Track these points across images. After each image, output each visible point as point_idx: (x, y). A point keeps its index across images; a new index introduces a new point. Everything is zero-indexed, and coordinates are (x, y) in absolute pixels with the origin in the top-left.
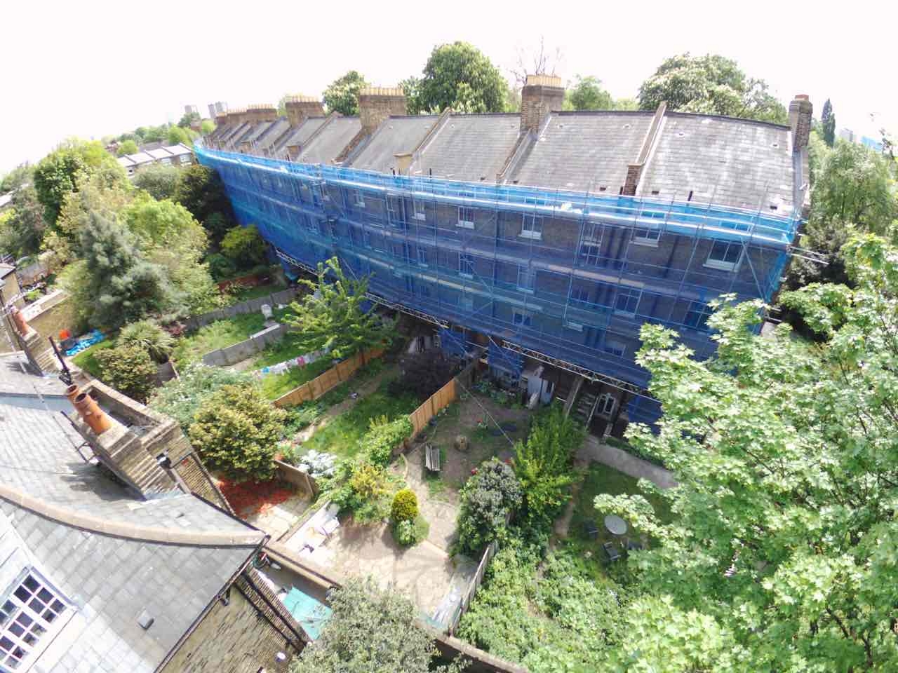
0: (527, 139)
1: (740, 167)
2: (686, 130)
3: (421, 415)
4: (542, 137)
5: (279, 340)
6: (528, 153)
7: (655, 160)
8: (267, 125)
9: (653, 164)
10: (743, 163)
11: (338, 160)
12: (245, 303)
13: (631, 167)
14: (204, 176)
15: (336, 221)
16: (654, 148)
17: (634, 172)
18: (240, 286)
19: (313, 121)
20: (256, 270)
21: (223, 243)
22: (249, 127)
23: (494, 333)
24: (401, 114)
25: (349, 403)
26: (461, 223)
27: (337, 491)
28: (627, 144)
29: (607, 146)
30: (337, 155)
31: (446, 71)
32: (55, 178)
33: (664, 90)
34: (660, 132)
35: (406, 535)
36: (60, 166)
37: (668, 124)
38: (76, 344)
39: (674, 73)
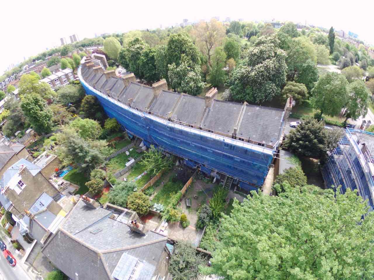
1: (264, 126)
2: (251, 112)
3: (183, 190)
4: (211, 109)
5: (135, 165)
6: (208, 115)
7: (242, 122)
11: (148, 108)
12: (120, 151)
16: (242, 118)
23: (202, 163)
25: (161, 186)
27: (166, 216)
28: (235, 115)
29: (230, 115)
31: (176, 47)
32: (31, 107)
33: (257, 55)
34: (244, 113)
35: (185, 225)
36: (32, 102)
37: (246, 109)
38: (63, 172)
39: (261, 47)
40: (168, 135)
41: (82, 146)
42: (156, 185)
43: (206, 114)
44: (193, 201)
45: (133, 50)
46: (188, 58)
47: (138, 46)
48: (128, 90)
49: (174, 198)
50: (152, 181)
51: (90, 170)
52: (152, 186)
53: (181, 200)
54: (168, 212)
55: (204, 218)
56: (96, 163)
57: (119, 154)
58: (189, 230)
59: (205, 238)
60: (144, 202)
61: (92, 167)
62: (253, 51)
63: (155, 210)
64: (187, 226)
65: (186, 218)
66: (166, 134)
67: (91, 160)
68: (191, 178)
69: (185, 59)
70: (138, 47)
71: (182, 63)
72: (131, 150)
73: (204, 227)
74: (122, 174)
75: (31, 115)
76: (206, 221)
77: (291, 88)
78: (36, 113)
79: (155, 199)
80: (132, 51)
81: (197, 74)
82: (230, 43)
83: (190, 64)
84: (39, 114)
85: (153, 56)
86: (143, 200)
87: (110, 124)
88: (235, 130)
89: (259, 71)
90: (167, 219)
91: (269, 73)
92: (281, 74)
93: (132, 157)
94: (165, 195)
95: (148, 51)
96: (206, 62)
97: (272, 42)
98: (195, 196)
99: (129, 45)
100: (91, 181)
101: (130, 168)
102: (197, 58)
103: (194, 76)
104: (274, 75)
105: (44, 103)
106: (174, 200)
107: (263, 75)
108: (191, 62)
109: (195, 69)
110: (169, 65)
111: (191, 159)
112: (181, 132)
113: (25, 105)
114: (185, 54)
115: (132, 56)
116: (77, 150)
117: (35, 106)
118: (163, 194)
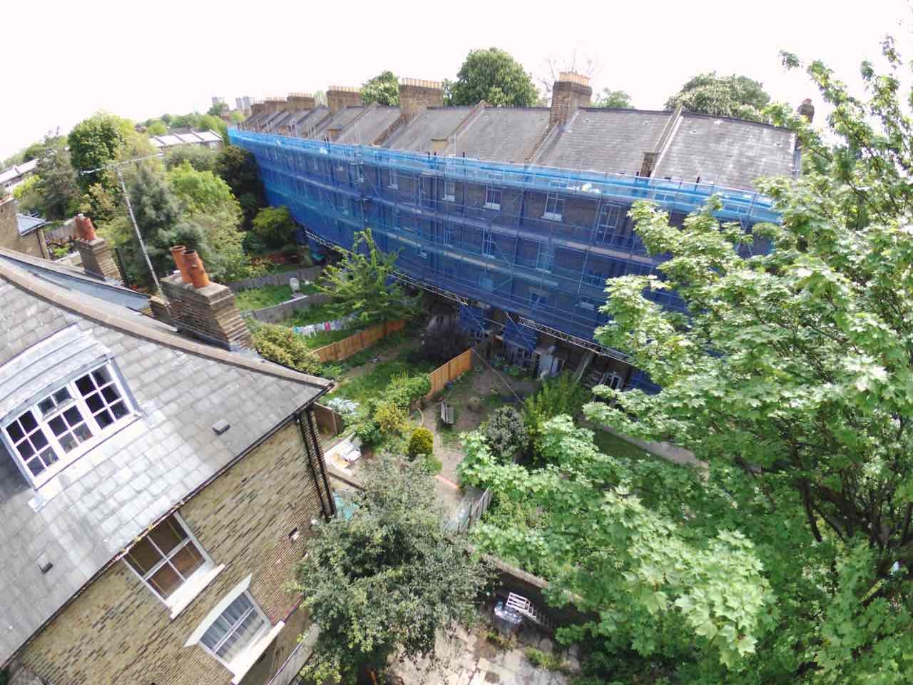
0: (555, 130)
1: (745, 160)
2: (699, 127)
3: (438, 377)
4: (569, 129)
5: (306, 309)
6: (555, 142)
7: (669, 151)
8: (305, 113)
9: (667, 155)
10: (748, 157)
11: (376, 143)
12: (274, 277)
13: (647, 154)
14: (240, 156)
15: (369, 201)
16: (670, 142)
17: (649, 159)
18: (269, 262)
19: (351, 110)
20: (285, 248)
21: (255, 221)
22: (287, 114)
23: (511, 309)
24: (438, 105)
25: (371, 366)
26: (488, 205)
27: (361, 425)
28: (645, 138)
29: (628, 138)
30: (374, 140)
34: (675, 129)
36: (97, 133)
37: (683, 122)
39: (700, 90)
42: (353, 362)
43: (549, 141)
44: (463, 414)
46: (506, 99)
48: (335, 122)
49: (402, 386)
50: (344, 346)
52: (342, 361)
53: (424, 407)
54: (372, 413)
57: (272, 286)
58: (439, 484)
59: (492, 518)
63: (329, 408)
64: (428, 473)
69: (499, 99)
72: (307, 283)
78: (96, 161)
87: (270, 218)
93: (304, 293)
98: (472, 400)
113: (79, 136)
117: (101, 144)
118: (370, 384)
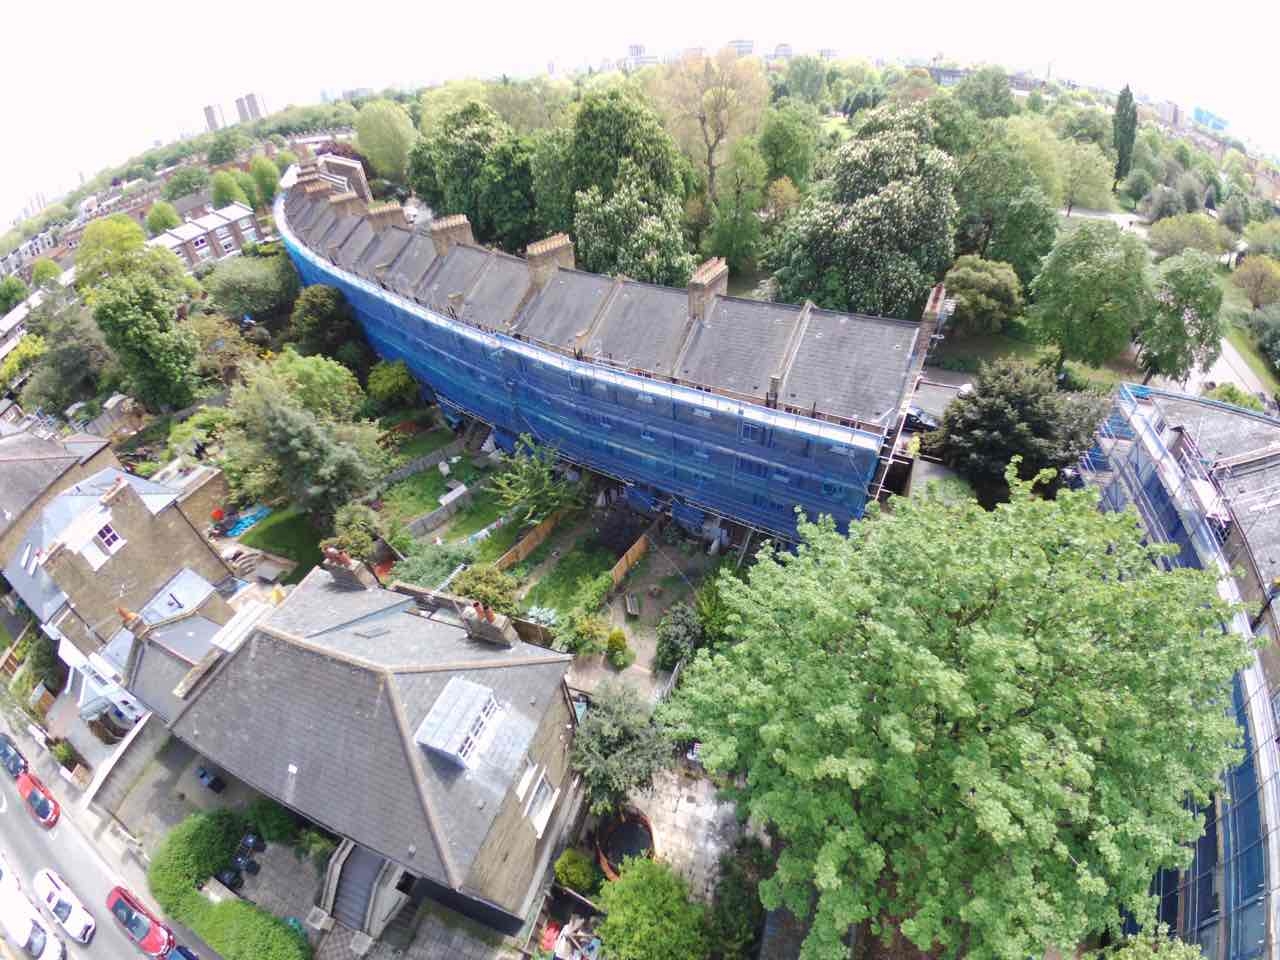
0: (695, 326)
1: (861, 372)
2: (825, 329)
3: (619, 570)
4: (708, 325)
6: (697, 338)
9: (794, 366)
10: (864, 368)
11: (512, 323)
12: (419, 462)
13: (773, 380)
16: (797, 349)
18: (401, 435)
19: (464, 251)
20: (414, 414)
23: (675, 492)
25: (551, 563)
27: (565, 635)
28: (776, 341)
29: (761, 341)
30: (510, 316)
31: (602, 135)
32: (131, 317)
33: (861, 167)
34: (803, 333)
35: (621, 660)
36: (134, 301)
37: (811, 322)
38: (238, 523)
39: (876, 141)
40: (573, 405)
41: (308, 431)
42: (534, 559)
43: (690, 338)
44: (647, 602)
45: (460, 142)
46: (640, 172)
47: (476, 129)
48: (447, 268)
49: (590, 590)
50: (523, 547)
51: (331, 507)
52: (523, 562)
53: (610, 600)
54: (572, 623)
55: (677, 638)
56: (351, 488)
57: (419, 472)
58: (633, 674)
60: (501, 594)
61: (339, 498)
62: (849, 155)
63: (532, 621)
64: (626, 665)
65: (624, 639)
66: (567, 403)
67: (335, 474)
68: (641, 540)
69: (632, 174)
70: (474, 135)
71: (620, 186)
72: (454, 460)
73: (674, 662)
74: (429, 527)
75: (128, 344)
76: (682, 646)
77: (965, 276)
78: (144, 338)
79: (530, 597)
80: (455, 147)
81: (668, 224)
82: (780, 125)
83: (647, 191)
84: (157, 343)
85: (526, 164)
86: (498, 587)
87: (388, 380)
88: (775, 383)
89: (868, 219)
90: (569, 645)
91: (898, 225)
92: (937, 230)
93: (460, 480)
94: (564, 585)
95: (510, 147)
96: (700, 190)
97: (909, 127)
98: (652, 587)
99: (445, 126)
100: (335, 536)
101: (454, 510)
102: (671, 174)
103: (662, 231)
104: (913, 234)
105: (171, 308)
106: (590, 593)
107: (876, 232)
108: (650, 184)
109: (665, 208)
110: (578, 194)
111: (644, 481)
112: (615, 394)
113: (110, 311)
114: (631, 159)
115: (456, 163)
116: (295, 442)
117: (144, 315)
118: (556, 584)
